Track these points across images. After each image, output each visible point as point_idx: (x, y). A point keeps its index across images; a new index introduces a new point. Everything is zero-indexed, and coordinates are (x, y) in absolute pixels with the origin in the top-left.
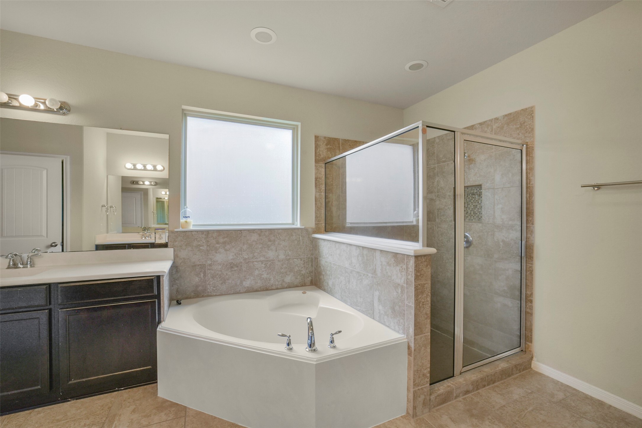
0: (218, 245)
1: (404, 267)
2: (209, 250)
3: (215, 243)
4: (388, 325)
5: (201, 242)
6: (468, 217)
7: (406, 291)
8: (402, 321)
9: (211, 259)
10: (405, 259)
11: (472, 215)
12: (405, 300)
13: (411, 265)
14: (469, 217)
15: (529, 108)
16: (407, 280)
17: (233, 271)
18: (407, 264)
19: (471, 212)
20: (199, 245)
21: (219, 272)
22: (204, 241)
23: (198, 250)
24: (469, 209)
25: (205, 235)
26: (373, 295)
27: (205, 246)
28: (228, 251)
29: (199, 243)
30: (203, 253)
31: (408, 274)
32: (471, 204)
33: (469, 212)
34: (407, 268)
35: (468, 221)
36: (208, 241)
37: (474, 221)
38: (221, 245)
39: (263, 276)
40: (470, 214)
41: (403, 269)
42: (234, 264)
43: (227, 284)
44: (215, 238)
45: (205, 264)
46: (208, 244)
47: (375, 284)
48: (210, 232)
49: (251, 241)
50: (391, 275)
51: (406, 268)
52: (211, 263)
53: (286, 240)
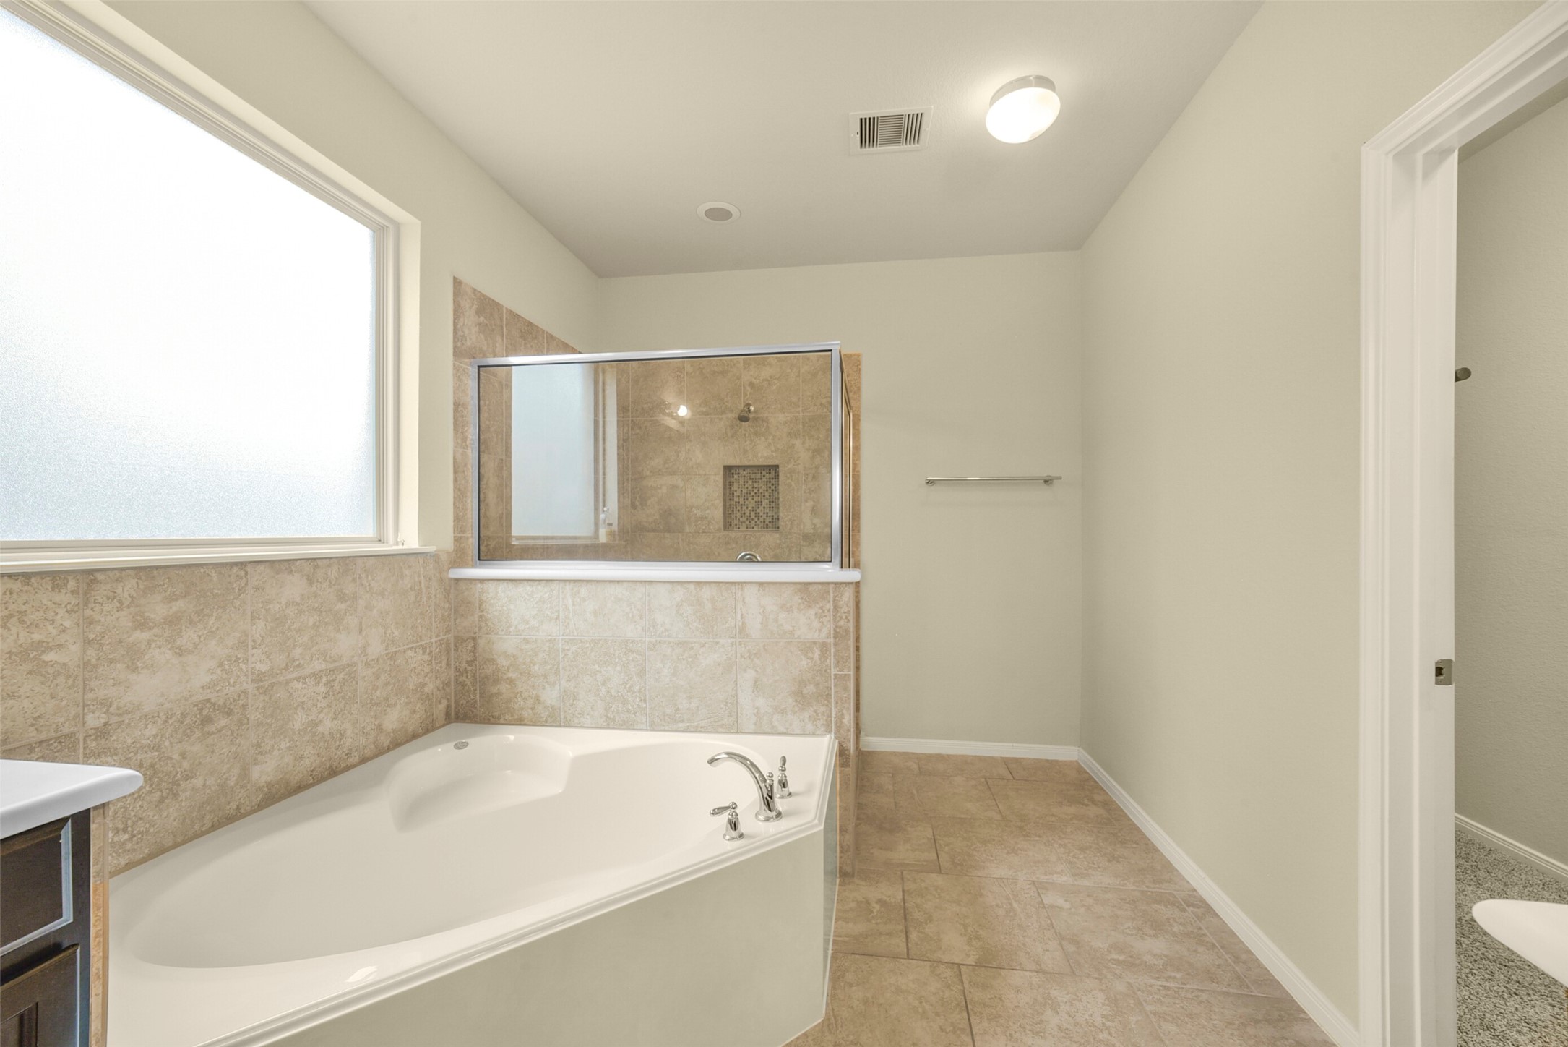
0: (141, 636)
1: (830, 606)
2: (94, 661)
3: (130, 624)
4: (785, 731)
5: (50, 628)
6: (744, 522)
7: (832, 651)
8: (822, 709)
9: (106, 704)
10: (831, 592)
11: (753, 519)
12: (830, 669)
13: (846, 599)
14: (747, 523)
15: (855, 355)
16: (835, 630)
17: (213, 733)
18: (834, 600)
19: (750, 513)
20: (40, 642)
21: (150, 755)
22: (67, 624)
23: (30, 673)
24: (747, 508)
25: (72, 592)
26: (736, 681)
27: (73, 648)
28: (190, 652)
29: (36, 637)
30: (61, 680)
31: (838, 619)
32: (750, 499)
33: (747, 514)
34: (836, 608)
35: (745, 529)
36: (90, 622)
37: (756, 529)
38: (156, 631)
39: (320, 729)
40: (750, 516)
41: (826, 611)
42: (214, 704)
43: (182, 796)
44: (126, 603)
45: (73, 734)
46: (92, 636)
47: (742, 656)
48: (100, 577)
49: (280, 603)
50: (791, 629)
51: (832, 607)
52: (106, 724)
53: (386, 593)
